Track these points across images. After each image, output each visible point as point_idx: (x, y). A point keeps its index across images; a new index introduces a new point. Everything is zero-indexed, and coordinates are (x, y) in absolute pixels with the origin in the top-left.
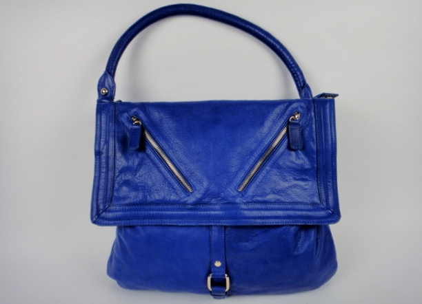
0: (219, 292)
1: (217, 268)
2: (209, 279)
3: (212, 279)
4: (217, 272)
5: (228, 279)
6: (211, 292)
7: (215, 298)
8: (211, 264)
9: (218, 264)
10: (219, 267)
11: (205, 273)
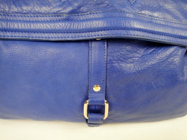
0: (97, 120)
1: (96, 92)
2: (86, 106)
3: (89, 106)
4: (95, 98)
5: (107, 106)
6: (87, 120)
7: (89, 126)
8: (89, 89)
9: (97, 89)
10: (98, 92)
11: (81, 99)
